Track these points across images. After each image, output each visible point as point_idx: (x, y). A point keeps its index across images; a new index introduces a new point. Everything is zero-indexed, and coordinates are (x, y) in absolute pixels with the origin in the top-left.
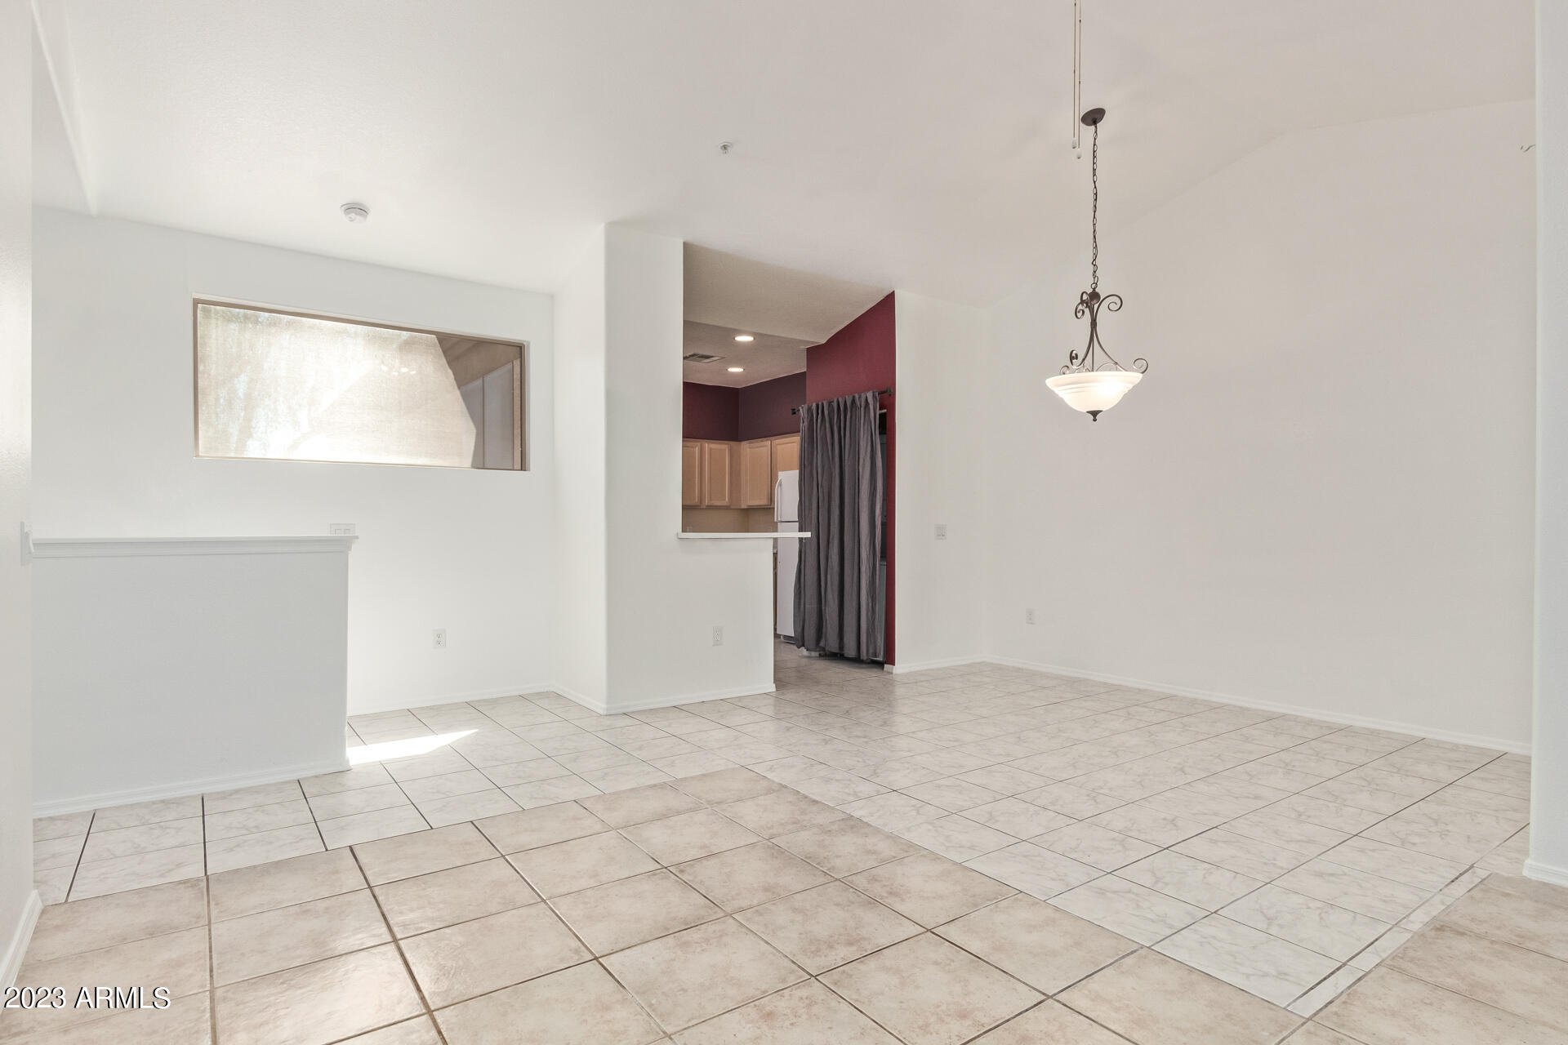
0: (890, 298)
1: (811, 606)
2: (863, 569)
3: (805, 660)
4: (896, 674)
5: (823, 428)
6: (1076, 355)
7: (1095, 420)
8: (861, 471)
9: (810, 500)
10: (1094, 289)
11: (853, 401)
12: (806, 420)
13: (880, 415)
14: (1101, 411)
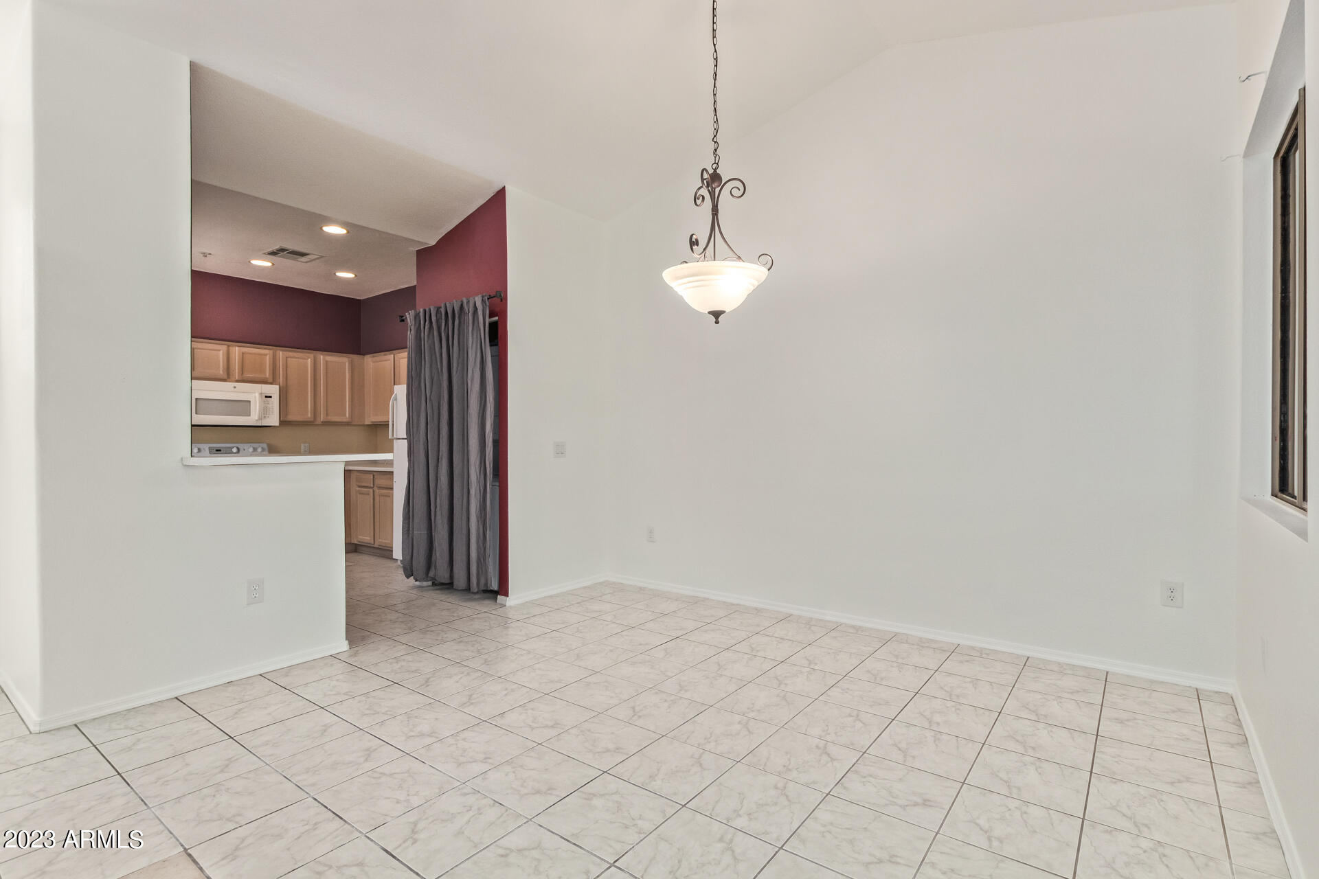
0: (501, 193)
1: (420, 533)
2: (473, 492)
3: (414, 592)
4: (511, 607)
5: (431, 337)
6: (697, 240)
7: (717, 322)
8: (469, 382)
9: (419, 416)
10: (715, 170)
11: (462, 307)
12: (413, 328)
13: (490, 324)
14: (724, 312)
